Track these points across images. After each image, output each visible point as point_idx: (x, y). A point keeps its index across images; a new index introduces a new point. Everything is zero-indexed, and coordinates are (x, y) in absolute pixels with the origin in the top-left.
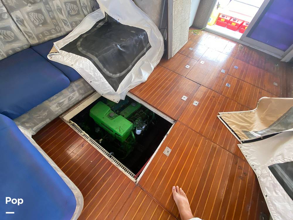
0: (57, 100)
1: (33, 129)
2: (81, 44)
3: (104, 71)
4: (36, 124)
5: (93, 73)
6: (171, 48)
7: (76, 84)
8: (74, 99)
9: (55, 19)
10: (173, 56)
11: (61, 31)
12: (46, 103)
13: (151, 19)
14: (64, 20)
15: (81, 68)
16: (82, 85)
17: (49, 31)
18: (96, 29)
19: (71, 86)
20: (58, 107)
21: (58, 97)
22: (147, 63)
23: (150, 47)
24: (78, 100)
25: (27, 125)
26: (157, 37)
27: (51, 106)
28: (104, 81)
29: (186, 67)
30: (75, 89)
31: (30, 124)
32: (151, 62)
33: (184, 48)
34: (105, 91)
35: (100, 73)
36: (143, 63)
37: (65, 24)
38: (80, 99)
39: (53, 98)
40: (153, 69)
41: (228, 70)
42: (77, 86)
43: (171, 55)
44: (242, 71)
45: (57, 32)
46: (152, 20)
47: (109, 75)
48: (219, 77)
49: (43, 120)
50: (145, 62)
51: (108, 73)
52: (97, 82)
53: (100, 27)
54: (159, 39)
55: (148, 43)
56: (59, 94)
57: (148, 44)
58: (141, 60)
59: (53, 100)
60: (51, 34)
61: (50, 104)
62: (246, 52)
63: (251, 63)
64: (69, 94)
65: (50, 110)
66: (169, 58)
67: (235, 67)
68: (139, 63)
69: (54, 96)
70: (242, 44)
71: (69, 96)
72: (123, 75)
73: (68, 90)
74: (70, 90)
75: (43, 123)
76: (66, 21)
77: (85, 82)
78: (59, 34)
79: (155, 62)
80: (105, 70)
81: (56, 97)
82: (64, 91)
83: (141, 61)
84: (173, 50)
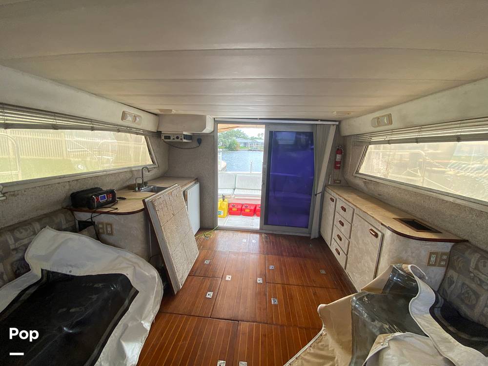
6: (175, 278)
10: (181, 287)
13: (132, 252)
22: (135, 323)
23: (137, 292)
26: (146, 275)
29: (208, 296)
32: (141, 318)
33: (197, 265)
36: (126, 327)
40: (149, 328)
41: (265, 276)
43: (178, 286)
44: (281, 270)
46: (135, 253)
48: (259, 293)
54: (151, 275)
55: (131, 290)
58: (121, 324)
62: (273, 242)
63: (284, 254)
66: (176, 293)
67: (271, 267)
70: (265, 233)
79: (151, 312)
84: (179, 278)
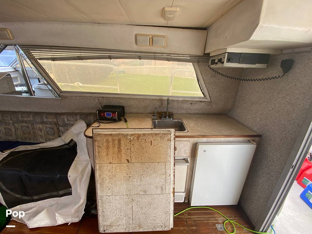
9: (36, 133)
11: (37, 140)
14: (41, 135)
17: (30, 138)
23: (70, 194)
37: (41, 138)
45: (34, 140)
60: (30, 140)
76: (43, 136)
78: (35, 142)
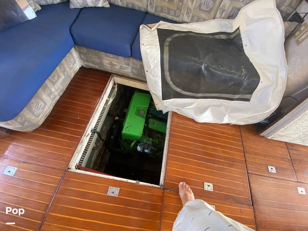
0: (111, 59)
1: (85, 63)
2: (177, 37)
3: (165, 74)
4: (88, 61)
5: (153, 66)
7: (134, 62)
8: (125, 71)
9: (182, 3)
11: (178, 16)
12: (103, 54)
14: (190, 9)
15: (147, 53)
16: (138, 67)
17: (169, 10)
18: (211, 37)
19: (129, 60)
20: (109, 65)
21: (114, 58)
22: (224, 111)
23: (248, 100)
24: (129, 75)
25: (82, 57)
27: (104, 59)
28: (159, 81)
30: (131, 64)
31: (85, 58)
32: (229, 113)
34: (155, 90)
35: (159, 72)
36: (219, 106)
37: (187, 13)
38: (131, 76)
39: (109, 56)
40: (224, 122)
42: (133, 64)
43: (269, 135)
45: (175, 16)
47: (168, 81)
49: (93, 63)
50: (222, 107)
51: (168, 79)
52: (151, 76)
53: (218, 38)
56: (116, 56)
57: (248, 95)
59: (108, 56)
60: (169, 14)
61: (105, 58)
64: (123, 63)
65: (102, 61)
66: (262, 134)
68: (215, 101)
69: (112, 55)
71: (122, 65)
72: (184, 95)
73: (124, 60)
74: (126, 61)
75: (93, 65)
77: (142, 67)
80: (167, 74)
81: (112, 57)
82: (121, 58)
83: (220, 103)
